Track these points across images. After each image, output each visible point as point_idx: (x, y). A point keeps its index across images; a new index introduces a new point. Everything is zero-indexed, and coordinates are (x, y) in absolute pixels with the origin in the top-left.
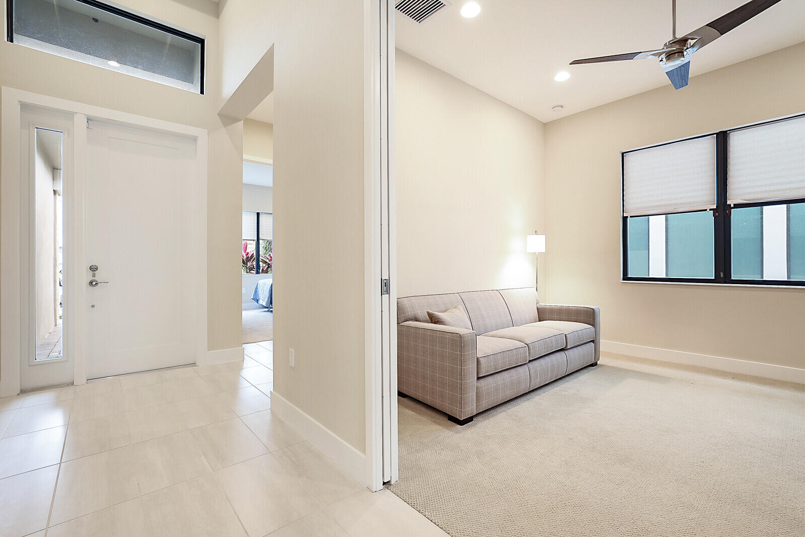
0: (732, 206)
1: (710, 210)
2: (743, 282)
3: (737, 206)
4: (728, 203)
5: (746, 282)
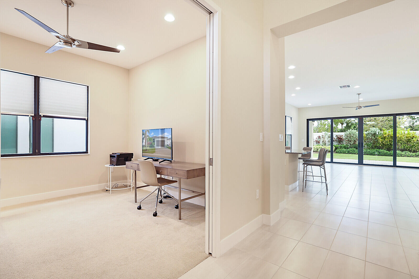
0: (42, 116)
1: (31, 116)
2: (43, 154)
3: (44, 116)
4: (40, 114)
5: (47, 154)
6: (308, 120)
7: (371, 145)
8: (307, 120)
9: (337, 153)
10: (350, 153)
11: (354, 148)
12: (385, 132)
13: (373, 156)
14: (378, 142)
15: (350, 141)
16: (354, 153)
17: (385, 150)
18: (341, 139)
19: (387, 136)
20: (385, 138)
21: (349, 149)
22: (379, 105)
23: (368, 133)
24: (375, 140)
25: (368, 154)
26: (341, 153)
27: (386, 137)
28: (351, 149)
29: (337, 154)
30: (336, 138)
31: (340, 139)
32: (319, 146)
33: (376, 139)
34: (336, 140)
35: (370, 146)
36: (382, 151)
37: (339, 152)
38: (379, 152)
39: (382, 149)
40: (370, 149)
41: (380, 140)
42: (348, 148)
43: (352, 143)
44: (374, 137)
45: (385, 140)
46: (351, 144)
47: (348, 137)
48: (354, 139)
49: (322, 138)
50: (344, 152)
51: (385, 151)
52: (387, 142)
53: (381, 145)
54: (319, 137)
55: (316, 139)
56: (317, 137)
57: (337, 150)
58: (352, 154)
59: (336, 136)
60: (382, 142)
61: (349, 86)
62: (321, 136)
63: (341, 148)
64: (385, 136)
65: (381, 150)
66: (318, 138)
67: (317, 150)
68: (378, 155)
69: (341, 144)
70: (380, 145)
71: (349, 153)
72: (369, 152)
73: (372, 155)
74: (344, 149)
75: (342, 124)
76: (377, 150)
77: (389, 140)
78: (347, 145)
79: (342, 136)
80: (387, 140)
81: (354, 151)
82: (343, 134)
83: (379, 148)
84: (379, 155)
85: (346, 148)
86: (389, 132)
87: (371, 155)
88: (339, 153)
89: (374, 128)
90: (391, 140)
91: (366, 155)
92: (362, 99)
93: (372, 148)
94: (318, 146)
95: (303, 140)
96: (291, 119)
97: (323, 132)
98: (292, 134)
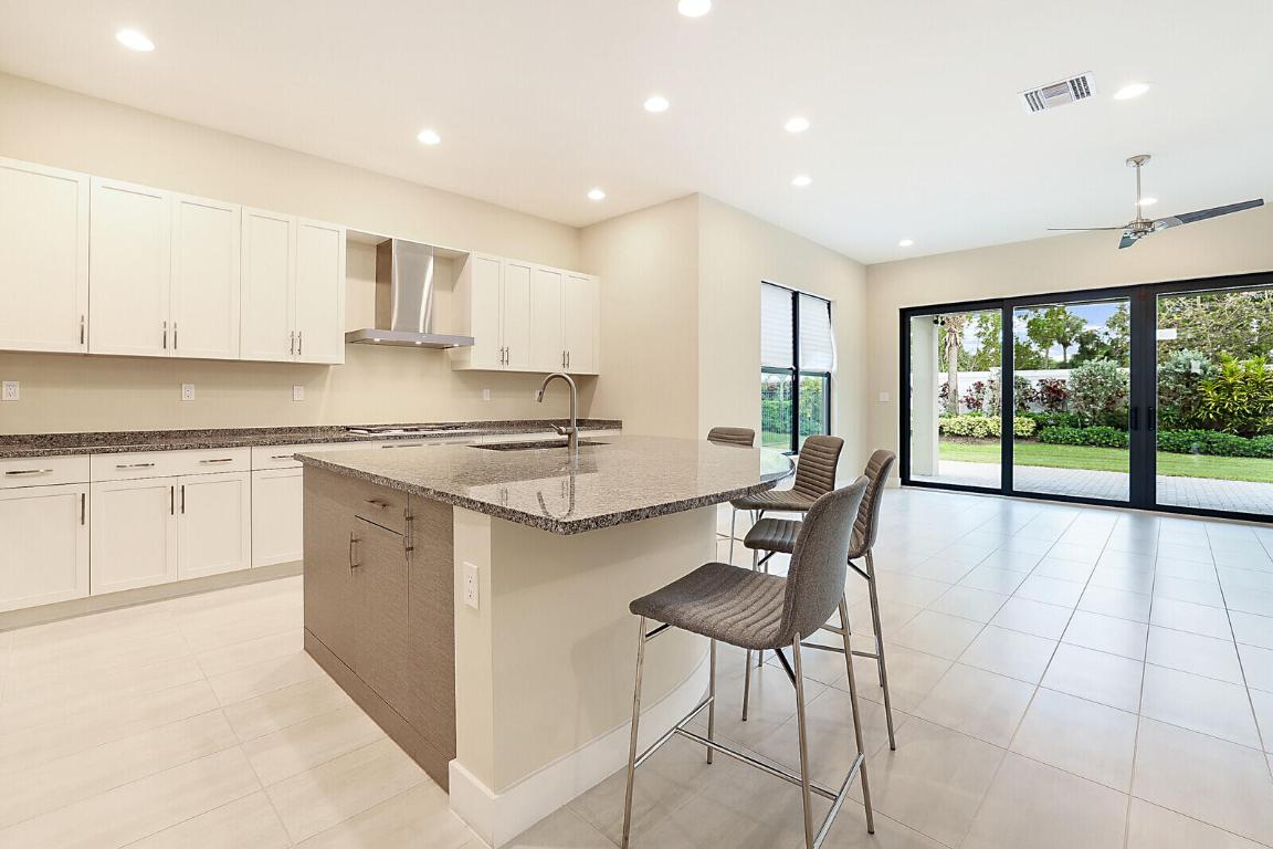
6: (906, 314)
7: (1172, 415)
8: (903, 312)
9: (1042, 441)
10: (1094, 444)
11: (1109, 424)
12: (1228, 366)
13: (1183, 456)
14: (1202, 403)
15: (1093, 401)
16: (1107, 445)
17: (1231, 432)
18: (1059, 392)
19: (1241, 380)
20: (1230, 388)
21: (1088, 429)
22: (1260, 202)
23: (1164, 373)
24: (1190, 395)
26: (1056, 441)
27: (1233, 384)
28: (1095, 428)
29: (1042, 444)
30: (1038, 389)
31: (1054, 392)
32: (977, 417)
33: (1195, 392)
34: (1039, 395)
35: (1168, 419)
36: (1219, 438)
37: (1048, 438)
38: (1209, 443)
39: (1218, 430)
40: (1168, 430)
41: (1212, 397)
42: (1084, 426)
43: (1100, 406)
44: (1187, 385)
45: (1230, 395)
46: (1094, 411)
47: (1084, 384)
48: (1106, 394)
49: (987, 389)
50: (1068, 439)
51: (1233, 438)
52: (1243, 403)
53: (1214, 414)
54: (979, 386)
55: (968, 394)
56: (972, 387)
57: (1042, 433)
58: (1100, 445)
59: (1041, 381)
60: (1219, 404)
61: (1080, 88)
62: (986, 383)
63: (1057, 425)
64: (1231, 380)
65: (1214, 435)
66: (974, 391)
67: (971, 430)
68: (1201, 453)
69: (1059, 411)
70: (1211, 416)
71: (1087, 442)
72: (1168, 440)
73: (1179, 451)
74: (1068, 429)
75: (1066, 345)
76: (1196, 434)
77: (1250, 397)
78: (1079, 413)
79: (1064, 382)
80: (1239, 397)
81: (1108, 436)
82: (1065, 374)
83: (1208, 425)
84: (1206, 453)
85: (1076, 426)
86: (1248, 367)
87: (1172, 451)
88: (1050, 443)
89: (1187, 353)
90: (1255, 398)
92: (1154, 201)
93: (1179, 425)
94: (972, 419)
95: (884, 397)
96: (829, 308)
97: (991, 369)
98: (833, 371)
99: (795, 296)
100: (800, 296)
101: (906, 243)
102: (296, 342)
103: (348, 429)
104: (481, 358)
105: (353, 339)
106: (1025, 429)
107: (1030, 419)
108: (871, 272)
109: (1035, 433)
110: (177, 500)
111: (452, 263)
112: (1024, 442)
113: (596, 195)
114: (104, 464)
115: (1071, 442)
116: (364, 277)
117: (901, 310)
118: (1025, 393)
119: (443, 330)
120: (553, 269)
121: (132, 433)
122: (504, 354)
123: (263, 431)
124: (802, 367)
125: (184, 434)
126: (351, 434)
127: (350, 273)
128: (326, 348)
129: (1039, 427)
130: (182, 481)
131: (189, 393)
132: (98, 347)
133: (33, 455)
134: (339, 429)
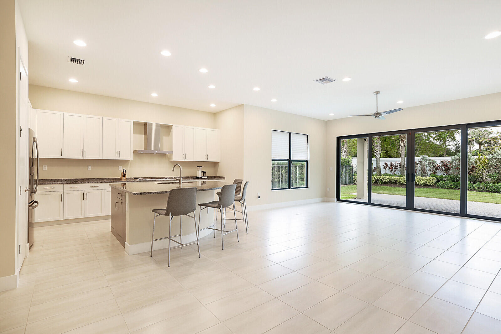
6: (339, 139)
7: (496, 177)
9: (438, 187)
18: (448, 166)
21: (457, 182)
23: (492, 158)
25: (489, 191)
26: (444, 187)
29: (438, 189)
30: (440, 165)
31: (446, 166)
34: (441, 167)
37: (440, 186)
50: (449, 186)
57: (438, 184)
59: (441, 161)
63: (446, 180)
69: (448, 174)
72: (492, 187)
73: (496, 192)
74: (450, 182)
79: (449, 162)
85: (453, 181)
87: (494, 192)
88: (441, 188)
91: (486, 191)
95: (331, 169)
96: (307, 137)
97: (420, 156)
98: (308, 160)
99: (290, 134)
100: (292, 134)
101: (332, 114)
102: (118, 154)
103: (135, 178)
104: (177, 157)
105: (136, 153)
106: (431, 182)
107: (434, 178)
108: (327, 124)
109: (435, 184)
110: (84, 196)
111: (168, 128)
112: (431, 187)
113: (213, 105)
114: (67, 186)
115: (450, 188)
116: (140, 134)
117: (337, 137)
118: (435, 167)
119: (165, 149)
120: (202, 128)
121: (74, 179)
122: (185, 156)
123: (110, 179)
124: (292, 159)
125: (88, 179)
126: (136, 180)
127: (134, 132)
128: (127, 155)
129: (438, 181)
130: (86, 191)
131: (89, 168)
132: (66, 157)
133: (50, 184)
134: (132, 179)
